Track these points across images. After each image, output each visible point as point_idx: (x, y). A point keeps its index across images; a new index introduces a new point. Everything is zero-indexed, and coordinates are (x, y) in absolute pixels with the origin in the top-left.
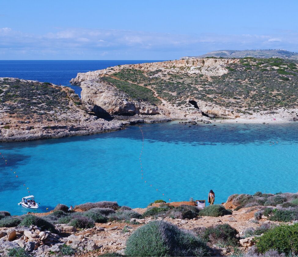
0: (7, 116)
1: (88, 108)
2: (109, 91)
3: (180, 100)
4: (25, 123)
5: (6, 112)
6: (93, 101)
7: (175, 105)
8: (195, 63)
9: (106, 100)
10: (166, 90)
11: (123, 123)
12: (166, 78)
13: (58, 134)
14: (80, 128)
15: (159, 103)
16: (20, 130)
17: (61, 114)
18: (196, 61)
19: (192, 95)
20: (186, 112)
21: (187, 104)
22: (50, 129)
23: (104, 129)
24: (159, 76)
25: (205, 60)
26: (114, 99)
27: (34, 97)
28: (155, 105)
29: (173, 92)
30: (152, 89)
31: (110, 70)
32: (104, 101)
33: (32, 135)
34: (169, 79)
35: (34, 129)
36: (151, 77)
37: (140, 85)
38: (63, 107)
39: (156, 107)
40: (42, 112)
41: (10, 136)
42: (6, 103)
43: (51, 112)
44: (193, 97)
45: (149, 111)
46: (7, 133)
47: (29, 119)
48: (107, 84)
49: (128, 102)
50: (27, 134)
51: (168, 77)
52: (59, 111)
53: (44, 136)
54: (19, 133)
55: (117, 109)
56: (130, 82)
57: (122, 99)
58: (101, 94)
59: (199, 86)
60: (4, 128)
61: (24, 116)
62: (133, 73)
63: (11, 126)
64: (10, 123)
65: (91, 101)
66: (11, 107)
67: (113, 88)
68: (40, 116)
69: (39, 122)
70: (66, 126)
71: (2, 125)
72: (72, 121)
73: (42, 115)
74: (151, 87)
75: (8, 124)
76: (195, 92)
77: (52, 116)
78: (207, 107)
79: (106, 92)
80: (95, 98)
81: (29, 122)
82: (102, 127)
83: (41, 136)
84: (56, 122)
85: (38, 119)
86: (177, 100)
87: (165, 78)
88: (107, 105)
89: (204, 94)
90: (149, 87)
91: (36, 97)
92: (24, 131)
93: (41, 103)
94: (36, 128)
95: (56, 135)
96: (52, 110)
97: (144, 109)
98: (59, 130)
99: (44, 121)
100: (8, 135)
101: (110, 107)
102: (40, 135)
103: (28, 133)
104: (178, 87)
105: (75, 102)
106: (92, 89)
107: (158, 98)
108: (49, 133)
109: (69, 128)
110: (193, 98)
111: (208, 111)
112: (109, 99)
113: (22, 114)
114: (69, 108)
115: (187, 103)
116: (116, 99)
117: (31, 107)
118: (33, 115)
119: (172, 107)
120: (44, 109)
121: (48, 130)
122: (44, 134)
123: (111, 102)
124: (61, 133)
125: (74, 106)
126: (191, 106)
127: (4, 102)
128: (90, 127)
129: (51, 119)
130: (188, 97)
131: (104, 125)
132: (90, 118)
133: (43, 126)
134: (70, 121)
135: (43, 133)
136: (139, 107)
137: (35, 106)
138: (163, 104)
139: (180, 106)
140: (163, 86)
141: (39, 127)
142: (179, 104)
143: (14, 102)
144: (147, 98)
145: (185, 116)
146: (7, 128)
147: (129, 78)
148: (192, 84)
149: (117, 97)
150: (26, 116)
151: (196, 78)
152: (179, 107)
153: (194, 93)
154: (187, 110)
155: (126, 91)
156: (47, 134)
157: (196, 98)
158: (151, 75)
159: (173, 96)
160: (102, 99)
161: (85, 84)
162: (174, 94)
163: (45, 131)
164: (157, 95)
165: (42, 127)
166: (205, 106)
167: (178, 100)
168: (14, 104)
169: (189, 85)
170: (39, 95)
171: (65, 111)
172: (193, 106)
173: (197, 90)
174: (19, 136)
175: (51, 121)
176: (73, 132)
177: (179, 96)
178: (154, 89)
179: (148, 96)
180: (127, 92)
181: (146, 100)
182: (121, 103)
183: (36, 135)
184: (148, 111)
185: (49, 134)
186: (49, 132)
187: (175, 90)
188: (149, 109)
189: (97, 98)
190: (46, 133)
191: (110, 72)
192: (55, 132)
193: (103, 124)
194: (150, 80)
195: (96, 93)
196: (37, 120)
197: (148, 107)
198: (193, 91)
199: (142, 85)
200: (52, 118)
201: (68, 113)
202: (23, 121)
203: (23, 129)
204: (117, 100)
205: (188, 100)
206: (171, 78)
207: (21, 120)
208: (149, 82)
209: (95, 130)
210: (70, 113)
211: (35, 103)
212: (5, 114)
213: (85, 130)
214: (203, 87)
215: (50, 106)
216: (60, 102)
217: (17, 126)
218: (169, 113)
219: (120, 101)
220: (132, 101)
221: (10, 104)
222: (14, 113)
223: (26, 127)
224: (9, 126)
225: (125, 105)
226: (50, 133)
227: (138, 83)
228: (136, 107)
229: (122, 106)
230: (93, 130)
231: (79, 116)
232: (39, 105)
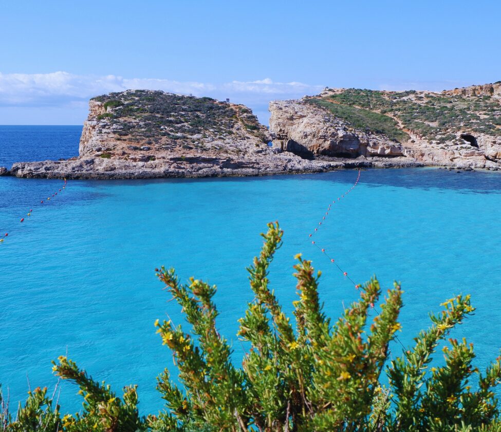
0: (113, 139)
1: (267, 136)
2: (316, 115)
3: (444, 134)
4: (141, 150)
5: (114, 133)
6: (286, 132)
7: (434, 142)
8: (476, 92)
9: (308, 130)
10: (419, 119)
11: (332, 165)
12: (422, 102)
13: (197, 171)
14: (244, 164)
15: (404, 138)
16: (129, 160)
17: (213, 140)
18: (479, 89)
19: (468, 127)
20: (454, 153)
21: (457, 140)
22: (185, 162)
23: (290, 169)
24: (409, 99)
25: (494, 86)
26: (322, 128)
27: (173, 113)
28: (397, 142)
29: (432, 122)
30: (395, 118)
31: (327, 92)
32: (305, 131)
33: (148, 170)
34: (427, 103)
35: (154, 160)
36: (395, 101)
37: (374, 111)
38: (222, 129)
39: (398, 144)
40: (179, 134)
41: (107, 171)
42: (120, 119)
43: (195, 136)
44: (470, 129)
45: (385, 150)
46: (104, 165)
47: (150, 143)
48: (315, 107)
49: (347, 133)
50: (140, 167)
51: (426, 100)
52: (212, 136)
53: (171, 172)
54: (125, 166)
55: (327, 144)
56: (357, 107)
57: (337, 128)
58: (301, 120)
59: (481, 112)
60: (100, 157)
61: (143, 139)
62: (365, 95)
63: (114, 154)
64: (114, 148)
65: (284, 133)
66: (125, 125)
67: (324, 113)
68: (172, 141)
69: (167, 149)
70: (216, 159)
71: (98, 151)
72: (229, 152)
73: (178, 139)
74: (393, 115)
75: (111, 150)
76: (473, 121)
77: (194, 142)
78: (496, 147)
79: (309, 116)
80: (291, 127)
81: (149, 149)
82: (286, 166)
83: (164, 172)
84: (199, 151)
85: (168, 144)
86: (438, 134)
87: (419, 102)
88: (309, 137)
89: (490, 125)
90: (390, 115)
91: (176, 113)
92: (134, 164)
93: (183, 122)
94: (158, 158)
95: (194, 173)
96: (199, 133)
97: (375, 145)
98: (201, 165)
99: (178, 148)
100: (104, 168)
101: (315, 142)
102: (162, 172)
103: (143, 166)
104: (441, 113)
105: (246, 125)
106: (286, 112)
107: (403, 130)
108: (180, 168)
109: (222, 162)
110: (469, 131)
111: (497, 154)
112: (314, 127)
113: (140, 136)
114: (231, 133)
115: (458, 138)
116: (325, 128)
117: (162, 127)
118: (161, 139)
119: (428, 145)
120: (184, 131)
121: (181, 164)
122: (172, 169)
123: (317, 132)
124: (205, 170)
125: (243, 131)
126: (464, 143)
127: (116, 117)
128: (263, 164)
129: (191, 146)
130: (459, 129)
131: (291, 163)
132: (266, 150)
133: (172, 157)
134: (226, 152)
135: (170, 167)
136: (366, 141)
137: (168, 126)
138: (411, 140)
139: (443, 143)
140: (415, 113)
141: (164, 158)
142: (442, 141)
143: (135, 119)
144: (383, 130)
145: (452, 160)
146: (105, 157)
147: (356, 101)
148: (468, 109)
149: (328, 124)
150: (147, 139)
151: (477, 101)
152: (442, 145)
153: (472, 123)
154: (457, 149)
155: (346, 118)
156: (177, 170)
157: (476, 131)
158: (395, 98)
159: (432, 128)
160: (301, 128)
161: (274, 105)
162: (435, 125)
163: (175, 164)
164: (402, 126)
165: (170, 157)
166: (492, 143)
167: (440, 134)
168: (133, 121)
169: (462, 111)
170: (183, 110)
171: (222, 136)
172: (467, 144)
173: (478, 118)
174: (124, 171)
175: (191, 148)
176: (229, 170)
177: (443, 127)
178: (399, 117)
179: (385, 127)
180: (349, 119)
181: (381, 133)
182: (333, 135)
183: (157, 170)
184: (383, 150)
185: (181, 171)
186: (182, 166)
187: (437, 119)
188: (385, 146)
189: (294, 126)
190: (174, 167)
191: (327, 93)
192: (192, 168)
193: (290, 161)
194: (393, 104)
195: (291, 118)
196: (164, 146)
197: (382, 144)
198: (470, 120)
199: (378, 111)
200: (194, 145)
201: (227, 140)
202: (138, 146)
203: (135, 160)
204: (327, 129)
205: (459, 134)
206: (431, 102)
207: (134, 145)
208: (392, 107)
209: (271, 169)
210: (231, 140)
211: (171, 122)
212: (112, 135)
213: (253, 167)
214: (489, 115)
215: (197, 126)
216: (218, 123)
217: (124, 153)
218: (422, 155)
219: (333, 130)
220: (355, 132)
221: (125, 121)
222: (127, 135)
223: (140, 155)
224: (110, 153)
225: (341, 137)
226: (184, 168)
227: (371, 109)
228: (361, 141)
229: (335, 140)
230: (268, 169)
231: (246, 146)
232: (177, 125)
